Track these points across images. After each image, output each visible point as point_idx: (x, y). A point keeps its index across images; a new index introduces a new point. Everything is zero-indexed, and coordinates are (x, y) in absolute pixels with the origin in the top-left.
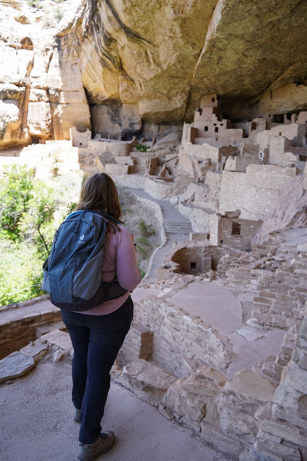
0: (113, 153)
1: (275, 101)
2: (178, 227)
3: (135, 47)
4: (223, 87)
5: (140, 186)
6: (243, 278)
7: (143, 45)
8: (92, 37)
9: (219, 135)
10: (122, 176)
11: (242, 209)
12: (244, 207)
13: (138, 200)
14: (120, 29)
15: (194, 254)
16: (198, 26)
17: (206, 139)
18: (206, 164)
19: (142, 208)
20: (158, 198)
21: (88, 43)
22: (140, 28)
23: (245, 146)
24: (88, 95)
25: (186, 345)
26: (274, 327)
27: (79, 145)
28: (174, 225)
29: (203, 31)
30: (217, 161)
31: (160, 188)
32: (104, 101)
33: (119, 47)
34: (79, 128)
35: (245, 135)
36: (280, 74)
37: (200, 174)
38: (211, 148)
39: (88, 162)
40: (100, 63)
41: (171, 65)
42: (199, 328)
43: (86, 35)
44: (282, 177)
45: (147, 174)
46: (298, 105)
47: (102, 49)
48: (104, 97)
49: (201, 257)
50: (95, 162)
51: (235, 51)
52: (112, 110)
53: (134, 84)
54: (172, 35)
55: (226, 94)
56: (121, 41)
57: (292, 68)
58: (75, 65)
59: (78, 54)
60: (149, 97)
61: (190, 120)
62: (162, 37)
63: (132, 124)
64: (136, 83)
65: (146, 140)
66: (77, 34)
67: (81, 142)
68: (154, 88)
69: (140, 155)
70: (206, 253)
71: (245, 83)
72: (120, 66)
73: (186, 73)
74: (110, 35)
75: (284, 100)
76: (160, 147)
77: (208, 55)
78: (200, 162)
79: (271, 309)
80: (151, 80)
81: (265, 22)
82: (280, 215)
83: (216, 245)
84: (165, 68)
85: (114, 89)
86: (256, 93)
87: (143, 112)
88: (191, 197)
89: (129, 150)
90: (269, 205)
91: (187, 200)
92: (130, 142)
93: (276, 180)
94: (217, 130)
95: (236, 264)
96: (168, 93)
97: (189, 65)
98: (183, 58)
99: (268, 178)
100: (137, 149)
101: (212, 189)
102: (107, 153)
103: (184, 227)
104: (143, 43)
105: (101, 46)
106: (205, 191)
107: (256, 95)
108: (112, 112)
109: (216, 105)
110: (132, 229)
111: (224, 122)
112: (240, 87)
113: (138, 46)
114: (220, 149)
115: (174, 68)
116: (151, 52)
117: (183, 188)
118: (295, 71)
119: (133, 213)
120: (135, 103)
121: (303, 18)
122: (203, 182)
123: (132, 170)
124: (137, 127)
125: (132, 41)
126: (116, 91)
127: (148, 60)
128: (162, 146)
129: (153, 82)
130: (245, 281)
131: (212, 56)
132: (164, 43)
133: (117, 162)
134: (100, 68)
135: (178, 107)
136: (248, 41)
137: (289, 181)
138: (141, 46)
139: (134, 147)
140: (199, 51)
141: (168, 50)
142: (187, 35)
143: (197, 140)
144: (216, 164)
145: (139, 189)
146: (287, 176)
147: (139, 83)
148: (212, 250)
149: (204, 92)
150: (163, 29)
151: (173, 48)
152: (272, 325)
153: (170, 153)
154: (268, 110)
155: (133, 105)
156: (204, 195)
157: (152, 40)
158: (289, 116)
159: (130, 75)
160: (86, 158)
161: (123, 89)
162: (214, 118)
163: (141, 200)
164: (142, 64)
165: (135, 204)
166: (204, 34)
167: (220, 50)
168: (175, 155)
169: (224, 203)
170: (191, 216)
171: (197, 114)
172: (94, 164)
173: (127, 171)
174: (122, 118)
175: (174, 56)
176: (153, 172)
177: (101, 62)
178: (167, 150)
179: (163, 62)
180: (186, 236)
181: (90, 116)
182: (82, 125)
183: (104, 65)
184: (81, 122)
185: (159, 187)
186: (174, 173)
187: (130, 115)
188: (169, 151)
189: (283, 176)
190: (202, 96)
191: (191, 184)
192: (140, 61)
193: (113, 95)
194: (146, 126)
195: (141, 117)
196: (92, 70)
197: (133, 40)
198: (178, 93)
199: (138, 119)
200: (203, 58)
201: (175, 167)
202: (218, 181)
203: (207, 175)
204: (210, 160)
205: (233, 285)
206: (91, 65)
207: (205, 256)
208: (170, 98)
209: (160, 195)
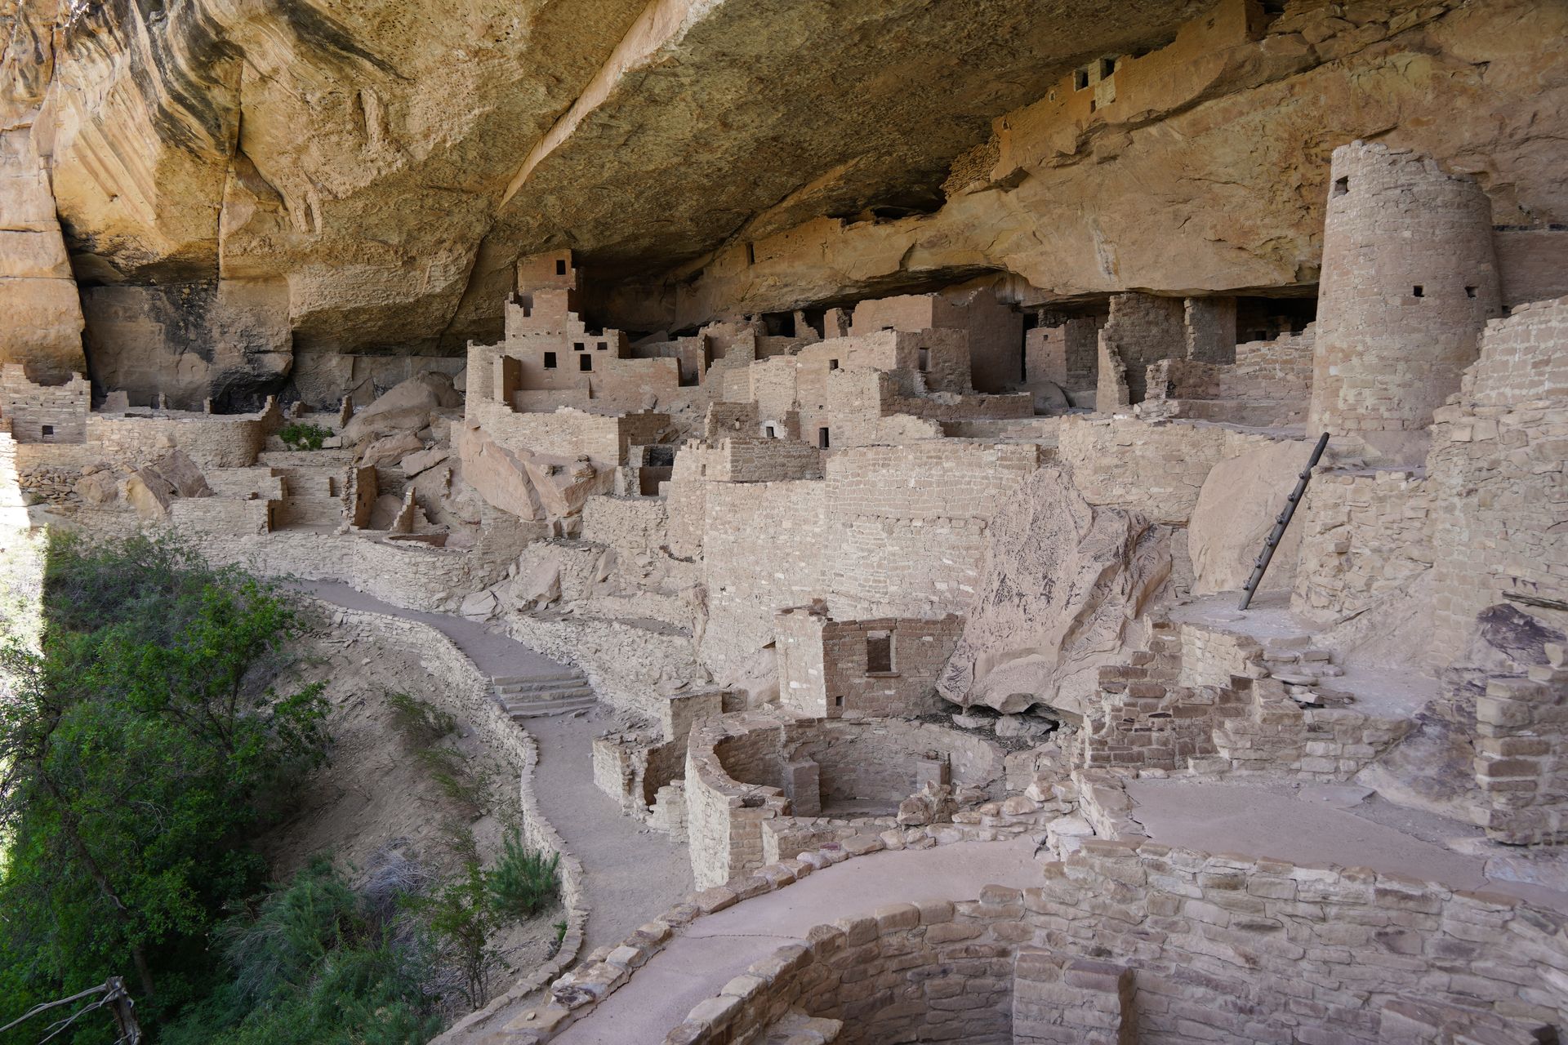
0: (197, 458)
1: (767, 271)
2: (546, 695)
3: (321, 79)
4: (601, 225)
5: (327, 571)
6: (1277, 742)
7: (353, 73)
8: (119, 34)
9: (594, 381)
10: (249, 541)
11: (829, 597)
12: (835, 587)
13: (337, 618)
14: (271, 12)
15: (753, 756)
16: (597, 22)
17: (556, 394)
18: (581, 474)
19: (361, 648)
20: (416, 607)
21: (95, 56)
22: (364, 15)
23: (718, 408)
24: (76, 245)
25: (1324, 968)
26: (1559, 843)
27: (39, 434)
28: (530, 689)
29: (604, 39)
30: (616, 462)
31: (422, 568)
32: (142, 268)
33: (248, 74)
34: (34, 370)
35: (688, 379)
36: (795, 189)
37: (557, 510)
38: (588, 420)
39: (92, 497)
40: (150, 130)
41: (448, 145)
42: (1382, 893)
43: (91, 24)
44: (986, 478)
45: (346, 524)
46: (847, 282)
47: (170, 77)
48: (145, 255)
49: (777, 764)
50: (123, 493)
51: (701, 107)
52: (173, 303)
53: (281, 209)
54: (489, 44)
55: (601, 249)
56: (263, 56)
57: (840, 170)
58: (16, 134)
59: (33, 95)
60: (332, 257)
61: (492, 332)
62: (439, 51)
63: (254, 354)
64: (290, 204)
65: (306, 409)
66: (32, 20)
67: (47, 421)
68: (360, 226)
69: (302, 460)
70: (792, 747)
71: (678, 214)
72: (235, 142)
73: (489, 177)
74: (219, 29)
75: (800, 267)
76: (371, 428)
77: (603, 118)
78: (555, 470)
79: (1543, 789)
80: (357, 194)
81: (846, 25)
82: (1030, 585)
83: (824, 714)
84: (421, 156)
85: (198, 227)
86: (698, 247)
87: (305, 310)
88: (551, 588)
89: (258, 445)
90: (950, 569)
91: (536, 602)
92: (257, 417)
93: (963, 487)
94: (586, 363)
95: (1156, 720)
96: (407, 242)
97: (509, 149)
98: (500, 126)
99: (931, 484)
100: (286, 441)
101: (625, 553)
102: (174, 457)
103: (567, 692)
104: (353, 65)
105: (168, 66)
106: (601, 563)
107: (693, 252)
108: (170, 309)
109: (573, 284)
110: (346, 725)
111: (611, 337)
112: (656, 225)
113: (332, 75)
114: (621, 421)
115: (455, 157)
116: (380, 99)
117: (504, 563)
118: (848, 181)
119: (331, 667)
120: (273, 278)
121: (950, 25)
122: (574, 535)
123: (281, 517)
124: (277, 363)
125: (315, 56)
126: (206, 232)
127: (361, 127)
128: (379, 426)
129: (360, 204)
130: (1287, 751)
131: (613, 122)
132: (443, 71)
133: (216, 490)
134: (149, 148)
135: (438, 290)
136: (761, 80)
137: (1016, 487)
138: (347, 77)
139: (271, 432)
140: (566, 104)
141: (453, 95)
142: (544, 48)
143: (525, 397)
144: (614, 471)
145: (324, 581)
146: (1006, 471)
147: (303, 207)
148: (810, 733)
149: (531, 240)
150: (454, 24)
151: (478, 88)
152: (1553, 838)
153: (417, 450)
154: (743, 300)
155: (261, 285)
156: (600, 576)
157: (396, 59)
158: (815, 314)
159: (269, 177)
160: (84, 481)
161: (235, 226)
162: (575, 326)
163: (354, 619)
164: (334, 138)
165: (328, 635)
166: (604, 49)
167: (653, 101)
168: (437, 454)
169: (730, 589)
170: (578, 651)
171: (513, 313)
172: (122, 501)
173: (266, 518)
174: (216, 333)
175: (470, 117)
176: (368, 518)
177: (157, 125)
178: (401, 438)
179: (418, 137)
180: (584, 720)
181: (82, 322)
182: (48, 357)
183: (173, 137)
184: (42, 347)
185: (416, 564)
186: (446, 518)
187: (247, 320)
188: (412, 442)
189: (991, 472)
190: (523, 254)
191: (532, 546)
192: (330, 126)
193: (189, 246)
194: (308, 360)
195: (291, 327)
196: (107, 154)
197: (320, 52)
198: (441, 242)
199: (278, 334)
200: (585, 127)
201: (448, 496)
202: (652, 525)
203: (585, 513)
204: (588, 460)
205: (1245, 773)
206: (105, 137)
207: (792, 759)
208: (410, 262)
209: (421, 595)
